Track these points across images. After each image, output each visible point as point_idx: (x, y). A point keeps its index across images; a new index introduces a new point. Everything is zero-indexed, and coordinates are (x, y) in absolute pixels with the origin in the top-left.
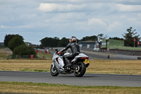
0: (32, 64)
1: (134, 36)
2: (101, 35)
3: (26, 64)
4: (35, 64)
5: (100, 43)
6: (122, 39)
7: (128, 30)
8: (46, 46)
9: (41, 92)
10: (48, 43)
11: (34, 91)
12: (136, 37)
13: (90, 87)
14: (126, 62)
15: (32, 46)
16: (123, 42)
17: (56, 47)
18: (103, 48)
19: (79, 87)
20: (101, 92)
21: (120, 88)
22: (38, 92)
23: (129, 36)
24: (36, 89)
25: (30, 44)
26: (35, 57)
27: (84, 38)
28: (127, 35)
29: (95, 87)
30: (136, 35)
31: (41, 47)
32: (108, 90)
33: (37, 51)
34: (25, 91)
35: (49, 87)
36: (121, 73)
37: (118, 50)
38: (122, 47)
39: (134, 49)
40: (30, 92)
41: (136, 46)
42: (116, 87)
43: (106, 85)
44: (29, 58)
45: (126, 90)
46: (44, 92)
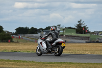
0: (10, 46)
1: (83, 26)
2: (59, 25)
3: (5, 46)
4: (11, 46)
5: (59, 31)
6: (74, 28)
7: (79, 22)
8: (19, 34)
9: (16, 67)
10: (21, 31)
11: (11, 66)
12: (84, 27)
13: (51, 63)
14: (77, 45)
15: (9, 34)
16: (75, 30)
17: (27, 34)
18: (61, 35)
19: (43, 63)
20: (59, 66)
21: (73, 63)
22: (14, 66)
23: (79, 26)
24: (13, 64)
25: (8, 32)
26: (12, 41)
27: (47, 28)
28: (78, 25)
29: (55, 63)
30: (85, 25)
31: (16, 34)
32: (64, 65)
33: (13, 37)
34: (4, 66)
35: (22, 63)
36: (74, 53)
37: (71, 36)
38: (74, 34)
39: (83, 35)
40: (8, 66)
41: (85, 33)
42: (70, 63)
43: (63, 62)
44: (7, 42)
45: (77, 65)
46: (18, 67)
